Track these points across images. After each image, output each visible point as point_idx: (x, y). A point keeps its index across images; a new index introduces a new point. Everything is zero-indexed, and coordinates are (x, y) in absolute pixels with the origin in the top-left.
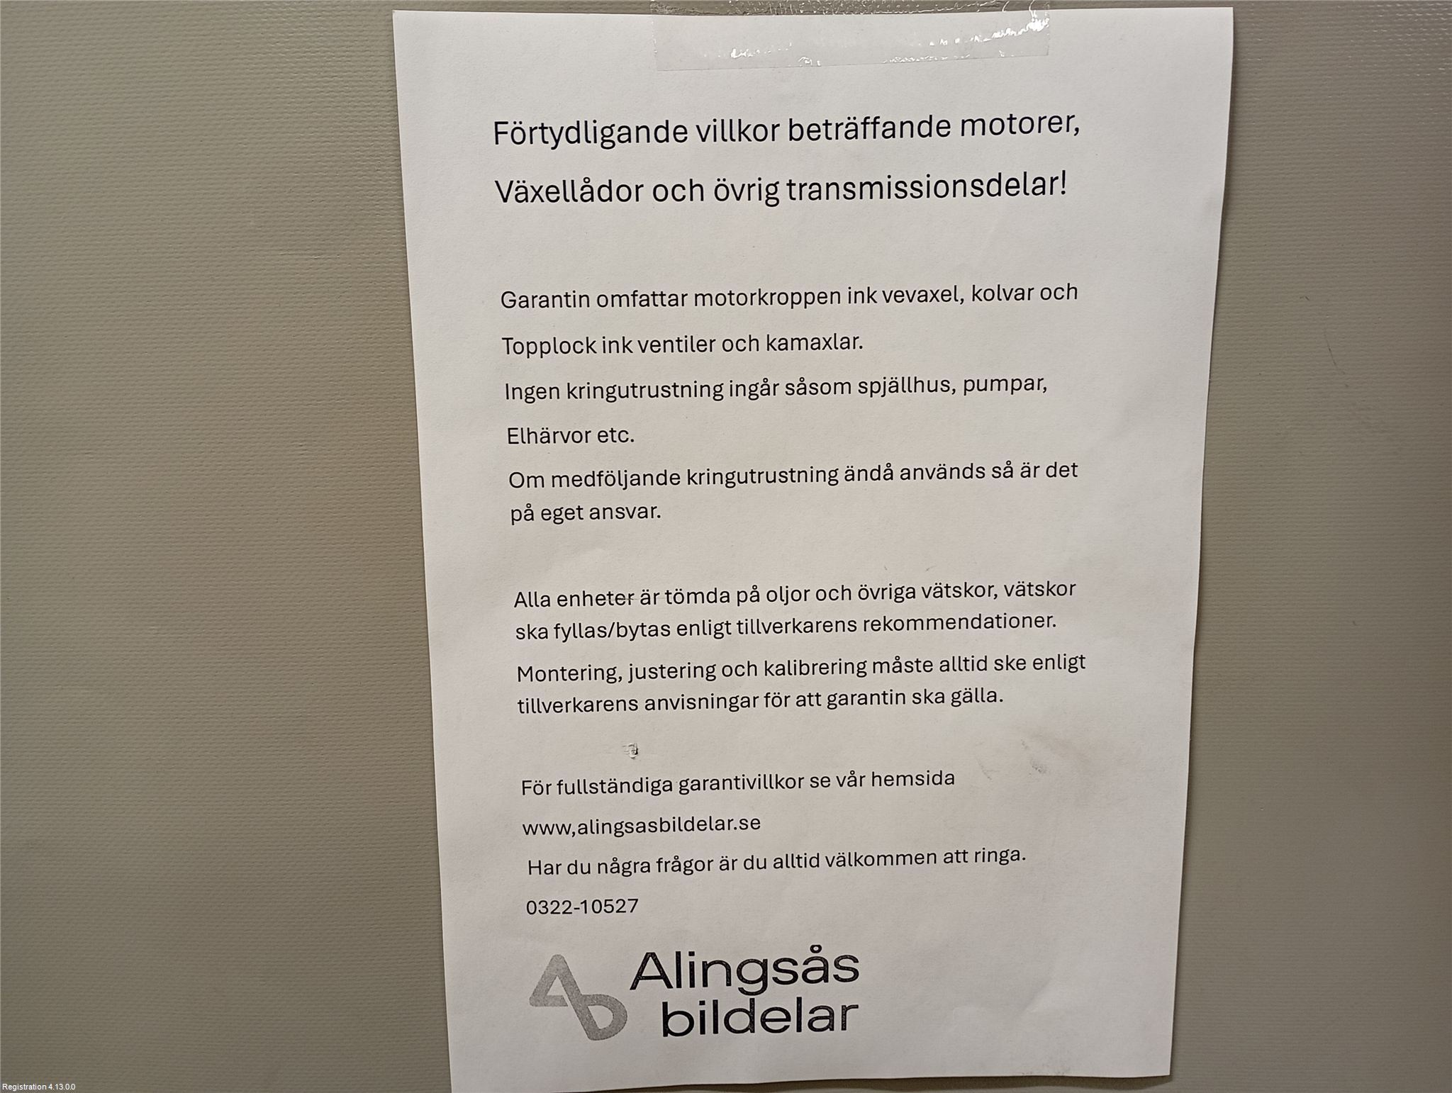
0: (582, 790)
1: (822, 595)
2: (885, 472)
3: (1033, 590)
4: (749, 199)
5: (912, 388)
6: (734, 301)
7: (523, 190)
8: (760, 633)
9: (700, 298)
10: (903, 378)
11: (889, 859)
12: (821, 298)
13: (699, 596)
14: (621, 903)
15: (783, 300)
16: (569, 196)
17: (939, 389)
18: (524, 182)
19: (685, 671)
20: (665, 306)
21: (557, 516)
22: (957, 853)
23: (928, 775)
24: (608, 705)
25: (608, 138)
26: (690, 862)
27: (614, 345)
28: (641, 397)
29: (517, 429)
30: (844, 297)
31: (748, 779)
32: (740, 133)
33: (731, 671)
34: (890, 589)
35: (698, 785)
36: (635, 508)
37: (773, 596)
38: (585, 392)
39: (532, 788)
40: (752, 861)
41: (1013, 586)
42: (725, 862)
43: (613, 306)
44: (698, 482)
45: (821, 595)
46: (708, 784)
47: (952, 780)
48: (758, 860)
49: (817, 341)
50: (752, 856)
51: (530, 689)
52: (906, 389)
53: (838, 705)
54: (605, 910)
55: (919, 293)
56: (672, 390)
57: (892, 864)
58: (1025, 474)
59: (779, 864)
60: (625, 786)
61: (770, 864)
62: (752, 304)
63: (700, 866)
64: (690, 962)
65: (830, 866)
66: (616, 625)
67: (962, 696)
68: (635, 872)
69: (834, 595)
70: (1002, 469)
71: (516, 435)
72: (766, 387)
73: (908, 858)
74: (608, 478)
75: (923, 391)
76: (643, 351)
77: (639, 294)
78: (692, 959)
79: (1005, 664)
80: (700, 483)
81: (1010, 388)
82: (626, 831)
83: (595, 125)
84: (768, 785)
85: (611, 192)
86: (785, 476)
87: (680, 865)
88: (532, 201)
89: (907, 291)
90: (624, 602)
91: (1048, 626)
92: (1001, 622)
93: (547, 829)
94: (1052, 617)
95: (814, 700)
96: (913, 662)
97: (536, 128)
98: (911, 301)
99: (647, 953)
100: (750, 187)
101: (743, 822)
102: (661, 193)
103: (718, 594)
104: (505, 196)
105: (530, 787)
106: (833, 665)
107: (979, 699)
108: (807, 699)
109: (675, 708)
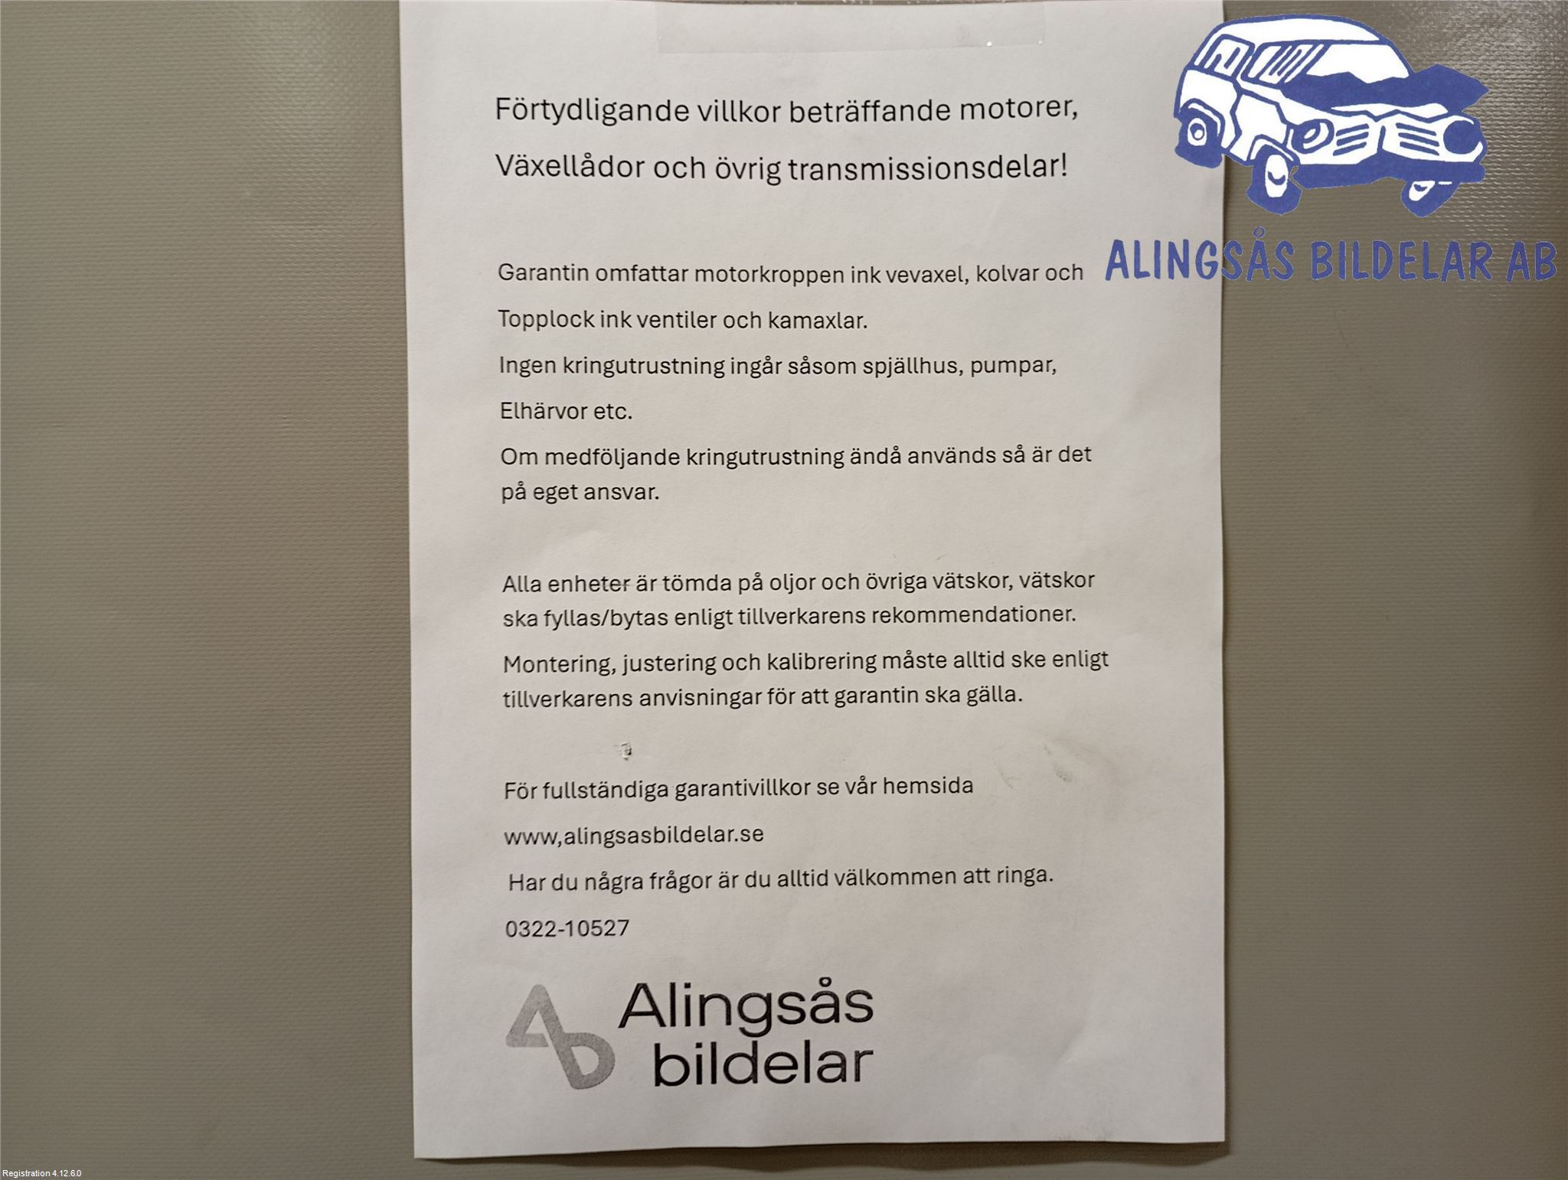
0: (570, 794)
1: (829, 584)
2: (892, 454)
3: (1050, 581)
4: (751, 177)
5: (919, 370)
6: (736, 277)
7: (524, 164)
8: (763, 623)
9: (701, 274)
10: (909, 359)
11: (904, 877)
12: (825, 276)
13: (699, 583)
14: (610, 925)
15: (785, 278)
16: (570, 171)
17: (946, 371)
18: (525, 156)
19: (683, 663)
20: (665, 280)
21: (551, 495)
22: (979, 872)
23: (944, 782)
24: (600, 700)
25: (609, 115)
26: (687, 877)
27: (612, 319)
28: (640, 372)
29: (510, 403)
30: (848, 276)
31: (750, 785)
32: (741, 113)
33: (733, 664)
34: (900, 578)
35: (695, 791)
36: (632, 488)
37: (777, 584)
38: (581, 366)
39: (516, 792)
40: (755, 877)
41: (1029, 577)
42: (724, 879)
43: (612, 280)
44: (698, 462)
45: (827, 584)
46: (707, 789)
47: (969, 788)
48: (761, 876)
49: (819, 319)
50: (755, 872)
51: (518, 681)
52: (912, 369)
53: (847, 703)
54: (593, 933)
55: (924, 273)
56: (671, 366)
57: (907, 883)
58: (1038, 459)
59: (784, 881)
60: (617, 790)
61: (774, 881)
62: (753, 280)
63: (697, 883)
64: (686, 996)
65: (840, 884)
66: (610, 612)
67: (979, 695)
68: (626, 888)
69: (841, 583)
70: (1013, 452)
71: (510, 410)
72: (768, 365)
73: (924, 877)
74: (605, 455)
75: (929, 372)
76: (643, 326)
77: (639, 268)
78: (688, 992)
79: (1023, 661)
80: (701, 464)
81: (1018, 369)
82: (617, 841)
83: (597, 102)
84: (771, 791)
85: (611, 167)
86: (789, 458)
87: (675, 882)
88: (533, 175)
89: (911, 272)
90: (619, 589)
91: (1067, 620)
92: (1018, 614)
93: (532, 839)
94: (1071, 610)
95: (821, 696)
96: (926, 656)
97: (538, 104)
98: (915, 281)
99: (638, 985)
100: (751, 166)
101: (745, 832)
102: (662, 169)
103: (719, 580)
104: (505, 168)
105: (513, 790)
106: (841, 659)
107: (997, 698)
108: (814, 695)
109: (672, 704)
